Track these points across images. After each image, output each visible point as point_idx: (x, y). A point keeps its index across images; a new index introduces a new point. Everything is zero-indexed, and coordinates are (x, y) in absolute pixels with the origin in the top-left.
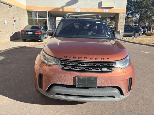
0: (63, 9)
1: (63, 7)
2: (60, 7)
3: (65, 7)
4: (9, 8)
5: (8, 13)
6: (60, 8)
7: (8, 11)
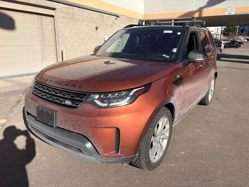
0: (200, 14)
1: (200, 10)
2: (196, 9)
3: (205, 9)
4: (114, 20)
5: (112, 26)
6: (196, 12)
7: (112, 24)
